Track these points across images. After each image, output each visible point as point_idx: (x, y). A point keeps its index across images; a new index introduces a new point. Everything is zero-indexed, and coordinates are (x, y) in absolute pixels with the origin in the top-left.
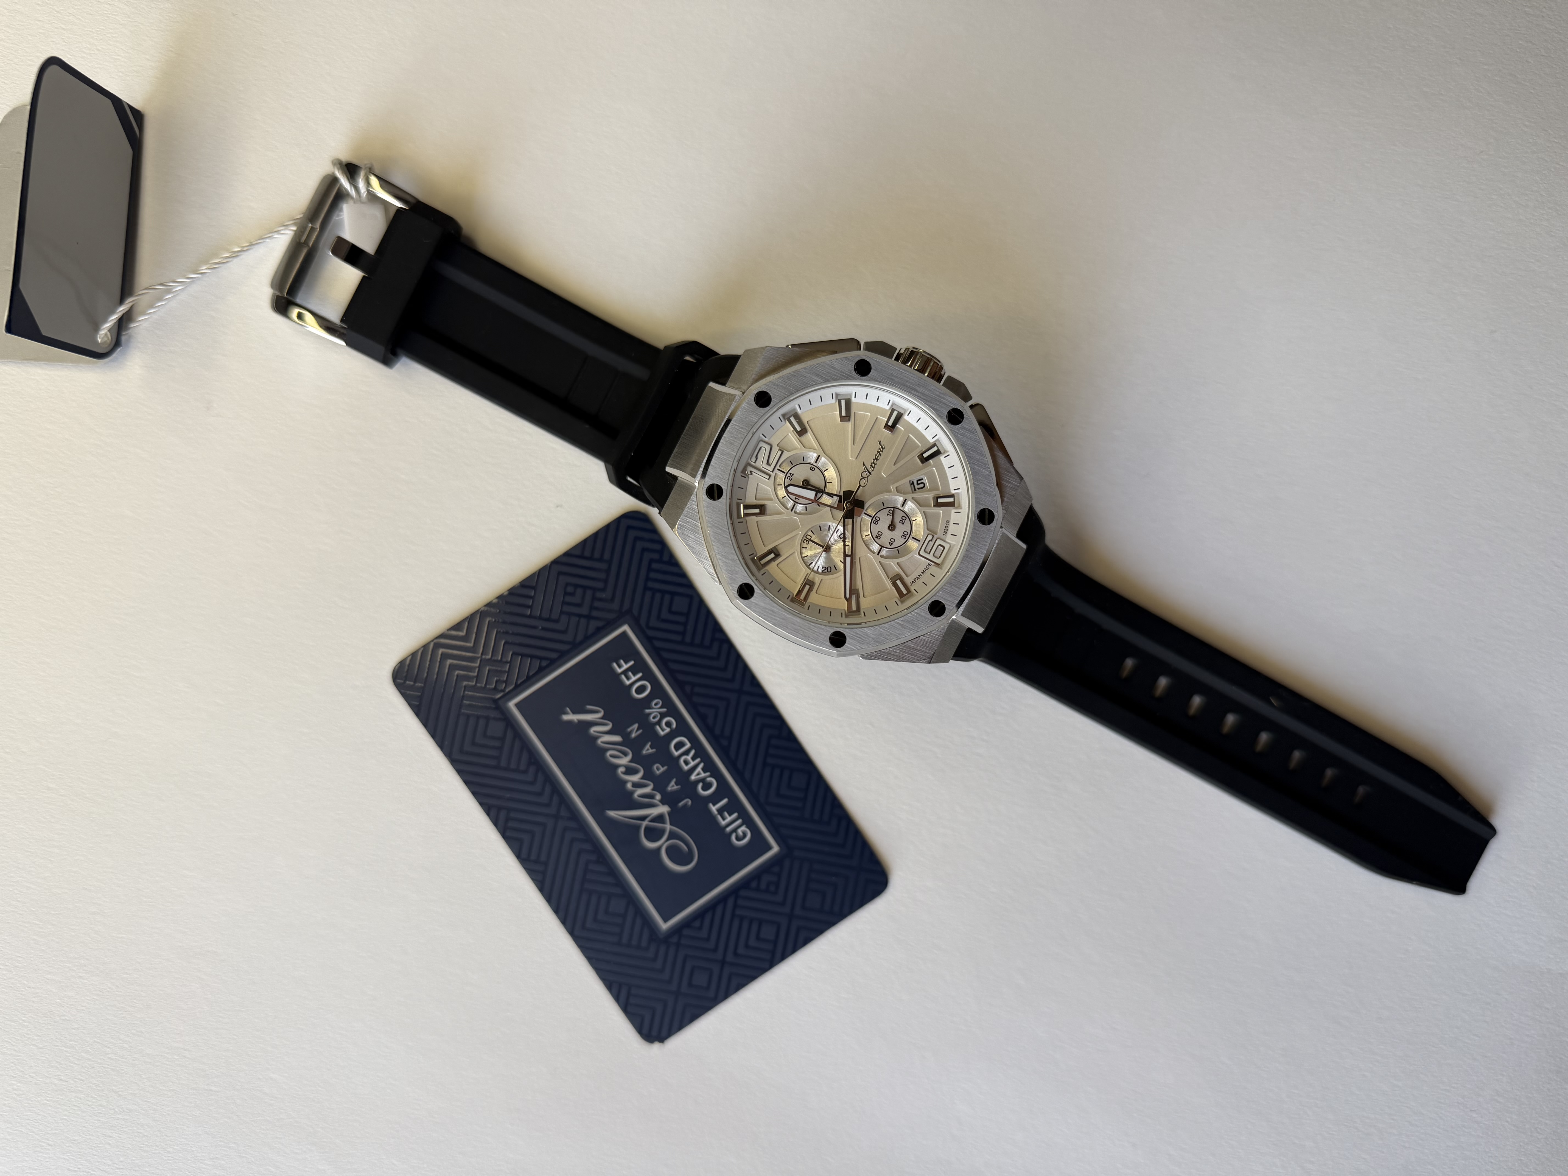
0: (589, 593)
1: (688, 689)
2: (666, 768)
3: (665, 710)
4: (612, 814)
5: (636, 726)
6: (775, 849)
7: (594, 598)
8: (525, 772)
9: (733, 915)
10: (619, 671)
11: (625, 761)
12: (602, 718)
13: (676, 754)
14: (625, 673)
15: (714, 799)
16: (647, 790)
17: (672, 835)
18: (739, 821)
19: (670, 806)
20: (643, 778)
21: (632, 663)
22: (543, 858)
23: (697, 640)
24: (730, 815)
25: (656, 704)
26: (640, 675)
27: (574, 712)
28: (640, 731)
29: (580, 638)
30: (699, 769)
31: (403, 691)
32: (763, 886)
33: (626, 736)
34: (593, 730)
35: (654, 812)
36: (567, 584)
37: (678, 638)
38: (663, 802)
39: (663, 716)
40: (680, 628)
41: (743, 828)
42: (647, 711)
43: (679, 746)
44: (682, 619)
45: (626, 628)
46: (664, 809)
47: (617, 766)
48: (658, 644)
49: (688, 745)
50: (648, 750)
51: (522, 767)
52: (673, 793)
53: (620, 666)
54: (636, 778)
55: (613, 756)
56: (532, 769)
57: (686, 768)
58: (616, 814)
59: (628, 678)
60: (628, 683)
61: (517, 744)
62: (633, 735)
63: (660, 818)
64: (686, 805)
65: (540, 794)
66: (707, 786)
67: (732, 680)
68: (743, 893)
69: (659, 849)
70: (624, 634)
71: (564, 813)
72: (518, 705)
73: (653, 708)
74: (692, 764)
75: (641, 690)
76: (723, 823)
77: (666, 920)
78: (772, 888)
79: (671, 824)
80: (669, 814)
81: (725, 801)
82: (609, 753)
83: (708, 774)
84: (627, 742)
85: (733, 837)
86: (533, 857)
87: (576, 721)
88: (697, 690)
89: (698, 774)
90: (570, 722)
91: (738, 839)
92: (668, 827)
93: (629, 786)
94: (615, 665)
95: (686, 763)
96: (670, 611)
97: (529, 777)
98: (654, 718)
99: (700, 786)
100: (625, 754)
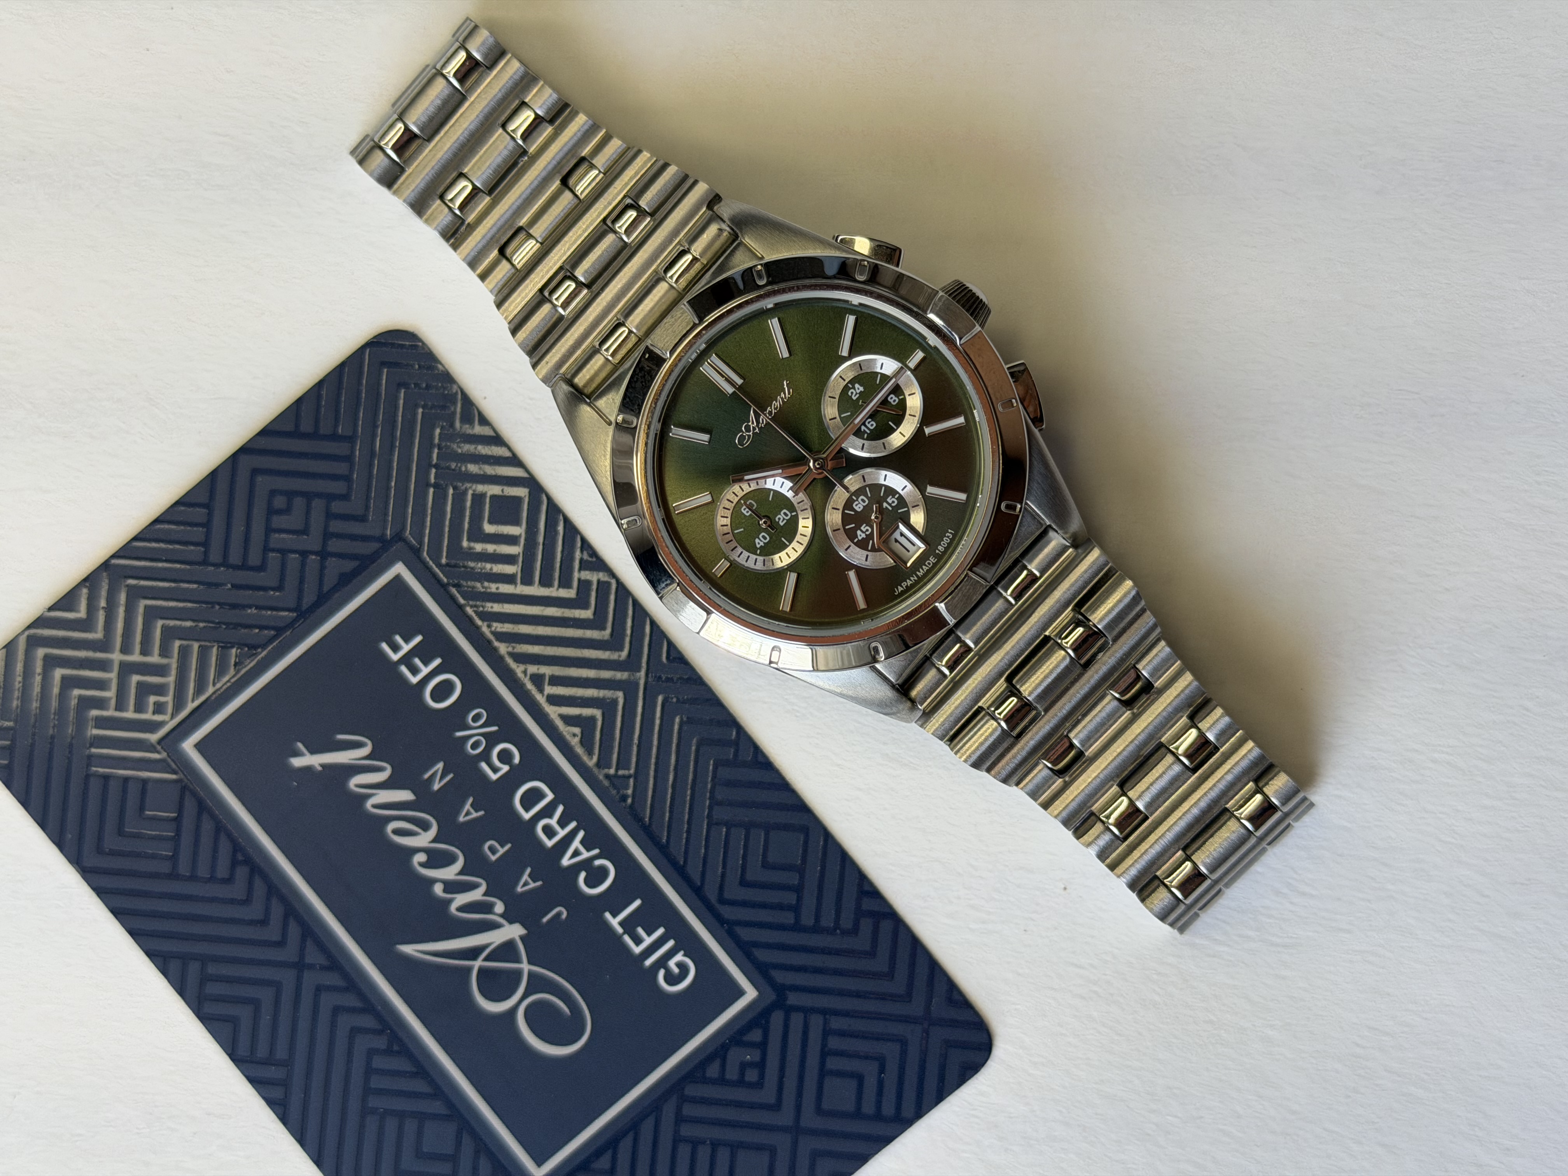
0: (318, 505)
2: (508, 846)
3: (493, 729)
4: (408, 949)
5: (440, 766)
6: (751, 993)
7: (330, 516)
8: (229, 880)
9: (677, 1140)
10: (395, 657)
11: (424, 839)
12: (370, 757)
13: (527, 815)
14: (406, 660)
15: (614, 901)
16: (476, 895)
17: (536, 984)
18: (671, 943)
19: (524, 926)
20: (464, 871)
21: (418, 639)
22: (281, 1053)
24: (649, 932)
25: (476, 718)
26: (437, 662)
27: (314, 750)
28: (449, 777)
29: (309, 599)
30: (576, 844)
32: (732, 1074)
33: (421, 788)
34: (355, 782)
35: (494, 938)
36: (273, 493)
38: (510, 917)
39: (492, 740)
42: (459, 734)
43: (532, 797)
45: (398, 570)
46: (514, 931)
47: (410, 853)
49: (550, 796)
51: (222, 871)
52: (529, 896)
53: (395, 648)
54: (450, 873)
56: (242, 872)
57: (549, 843)
58: (417, 950)
59: (415, 671)
60: (414, 680)
61: (207, 826)
62: (436, 786)
63: (507, 950)
64: (556, 919)
65: (262, 923)
66: (596, 876)
68: (691, 1090)
69: (509, 1016)
70: (397, 583)
71: (313, 956)
72: (201, 747)
73: (470, 728)
74: (562, 833)
75: (442, 691)
76: (637, 950)
77: (539, 1160)
78: (752, 1076)
79: (530, 962)
80: (525, 940)
81: (637, 903)
82: (391, 827)
83: (596, 851)
84: (425, 800)
85: (660, 977)
86: (262, 1052)
87: (320, 768)
89: (576, 853)
90: (307, 771)
91: (671, 979)
92: (525, 967)
93: (438, 889)
94: (385, 646)
95: (549, 832)
97: (237, 890)
98: (475, 746)
99: (582, 877)
100: (425, 827)
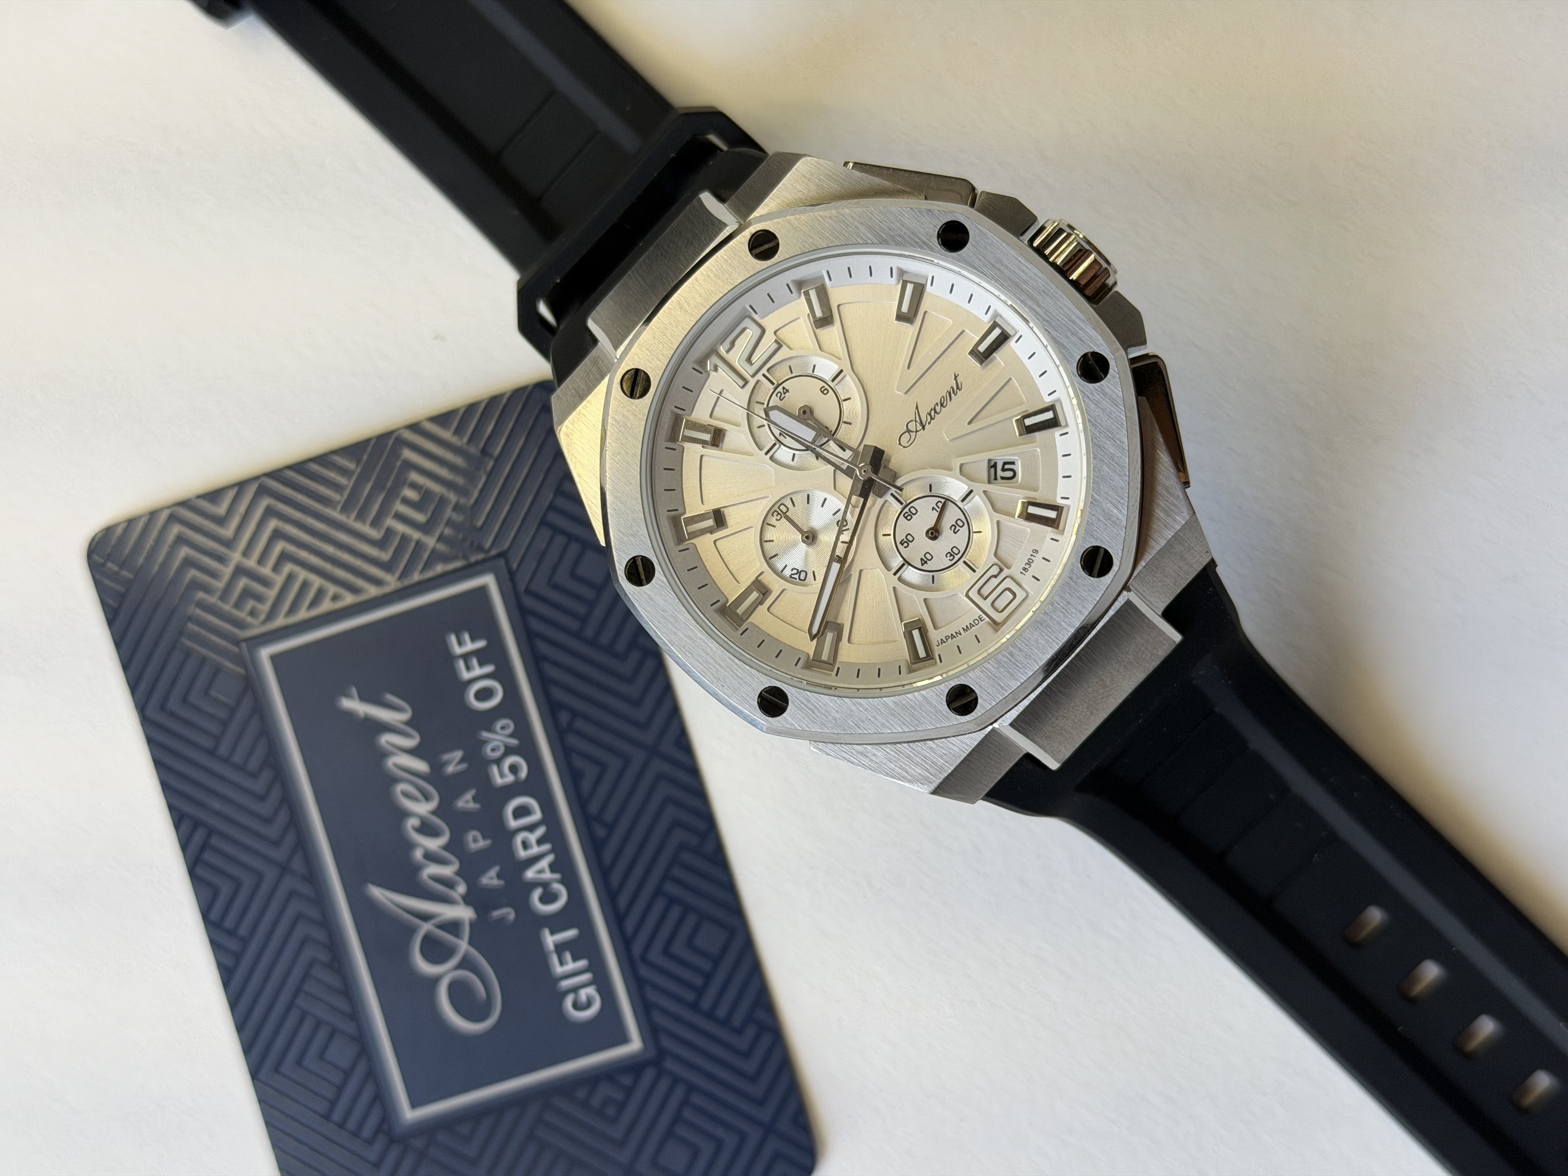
1: (564, 717)
2: (488, 842)
3: (514, 742)
5: (458, 754)
6: (635, 1045)
8: (254, 775)
9: (530, 1136)
10: (458, 650)
11: (423, 808)
12: (409, 723)
13: (513, 824)
14: (466, 657)
15: (556, 923)
16: (447, 871)
17: (466, 963)
18: (586, 977)
19: (477, 911)
20: (446, 848)
21: (481, 644)
22: (243, 931)
23: (605, 639)
24: (575, 959)
25: (503, 728)
26: (489, 669)
27: (365, 698)
28: (464, 766)
30: (544, 863)
31: (97, 576)
32: (596, 1102)
33: (437, 766)
34: (386, 739)
35: (449, 912)
37: (573, 624)
38: (467, 900)
39: (509, 751)
40: (580, 608)
41: (591, 991)
42: (485, 735)
43: (522, 812)
44: (589, 593)
45: (488, 580)
46: (464, 913)
47: (406, 814)
48: (536, 625)
49: (537, 816)
50: (467, 802)
51: (252, 766)
52: (490, 891)
53: (460, 643)
54: (434, 844)
55: (406, 795)
56: (266, 775)
57: (522, 854)
58: (383, 895)
59: (468, 668)
60: (466, 675)
61: (254, 725)
62: (450, 769)
63: (453, 927)
64: (502, 919)
65: (268, 821)
66: (549, 897)
67: (644, 726)
68: (558, 1102)
69: (435, 981)
70: (482, 590)
71: (297, 864)
72: (274, 658)
73: (496, 733)
74: (535, 850)
75: (484, 694)
76: (559, 970)
77: (414, 1105)
78: (610, 1111)
79: (470, 943)
80: (472, 924)
81: (572, 933)
82: (401, 787)
83: (557, 876)
84: (436, 777)
85: (569, 1001)
86: (229, 923)
87: (361, 715)
88: (579, 724)
89: (541, 871)
90: (350, 715)
91: (577, 1006)
92: (463, 946)
93: (418, 854)
94: (453, 639)
95: (526, 845)
96: (573, 575)
97: (259, 786)
98: (493, 750)
99: (537, 894)
100: (427, 798)
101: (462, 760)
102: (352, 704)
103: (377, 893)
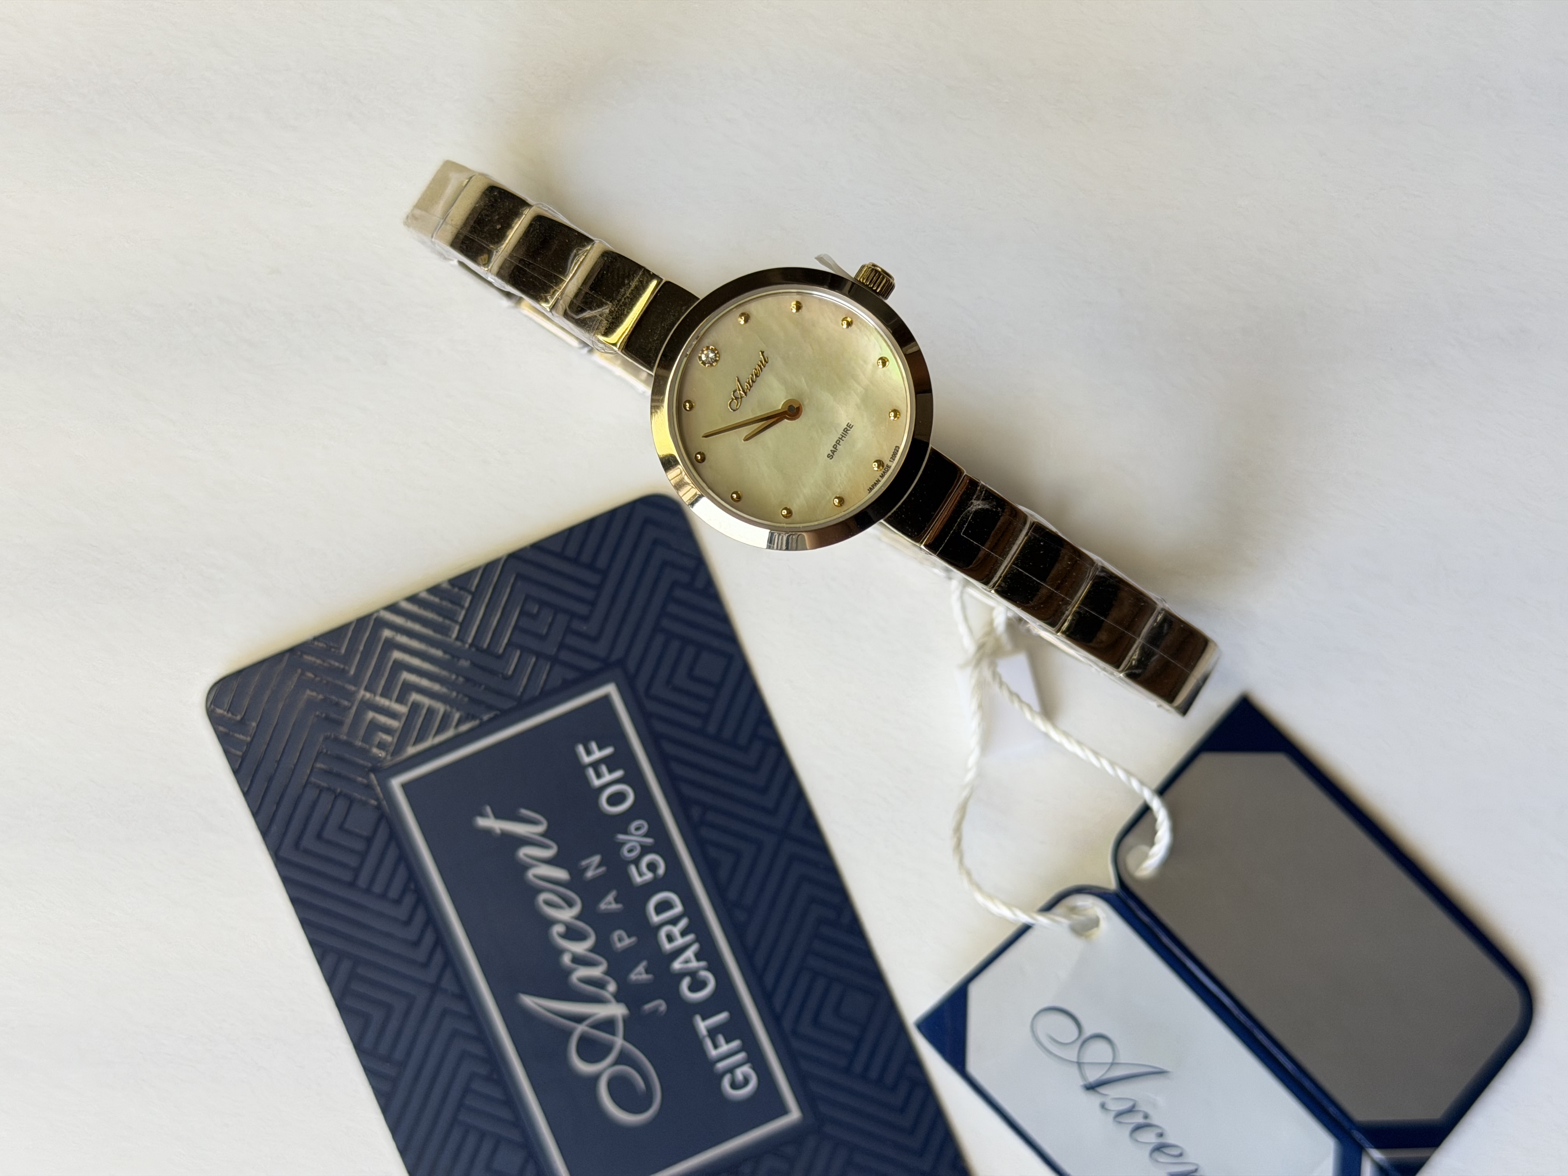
101: (600, 865)
102: (488, 822)
103: (529, 1001)
